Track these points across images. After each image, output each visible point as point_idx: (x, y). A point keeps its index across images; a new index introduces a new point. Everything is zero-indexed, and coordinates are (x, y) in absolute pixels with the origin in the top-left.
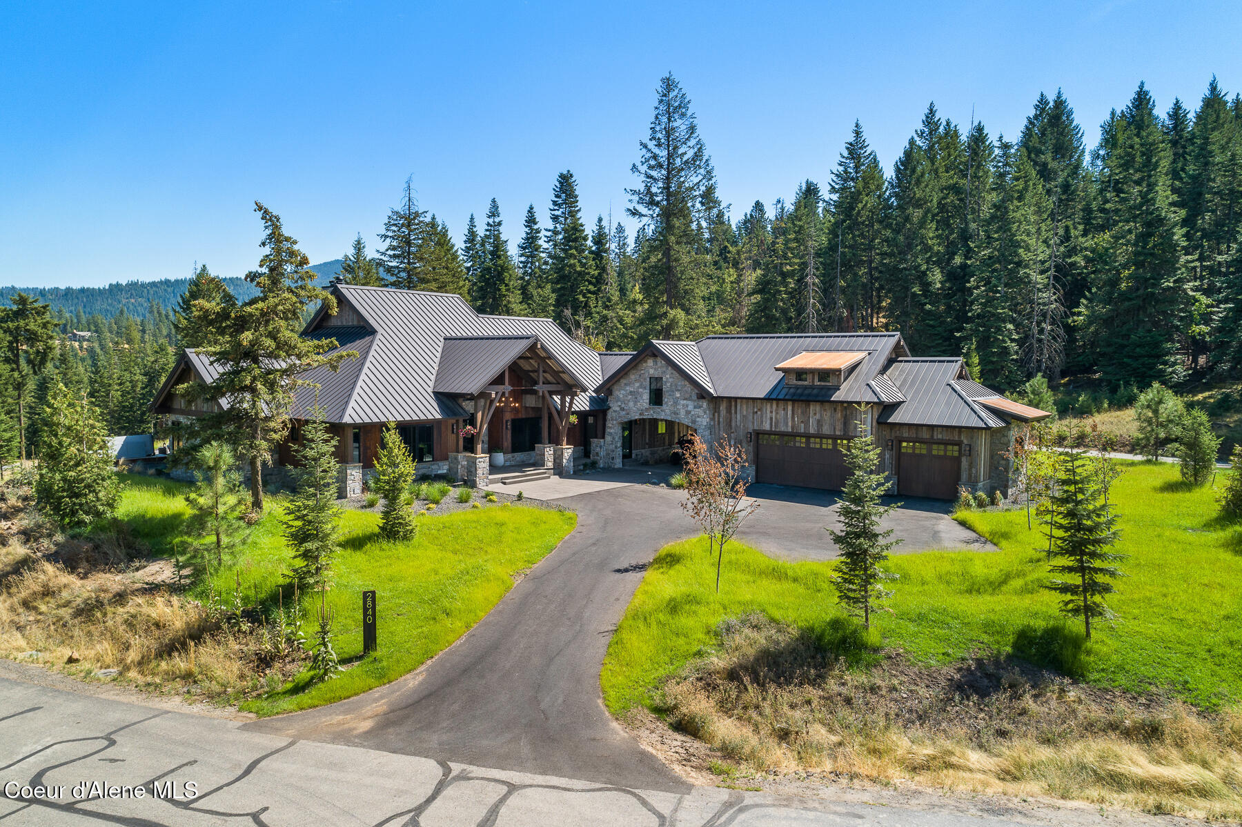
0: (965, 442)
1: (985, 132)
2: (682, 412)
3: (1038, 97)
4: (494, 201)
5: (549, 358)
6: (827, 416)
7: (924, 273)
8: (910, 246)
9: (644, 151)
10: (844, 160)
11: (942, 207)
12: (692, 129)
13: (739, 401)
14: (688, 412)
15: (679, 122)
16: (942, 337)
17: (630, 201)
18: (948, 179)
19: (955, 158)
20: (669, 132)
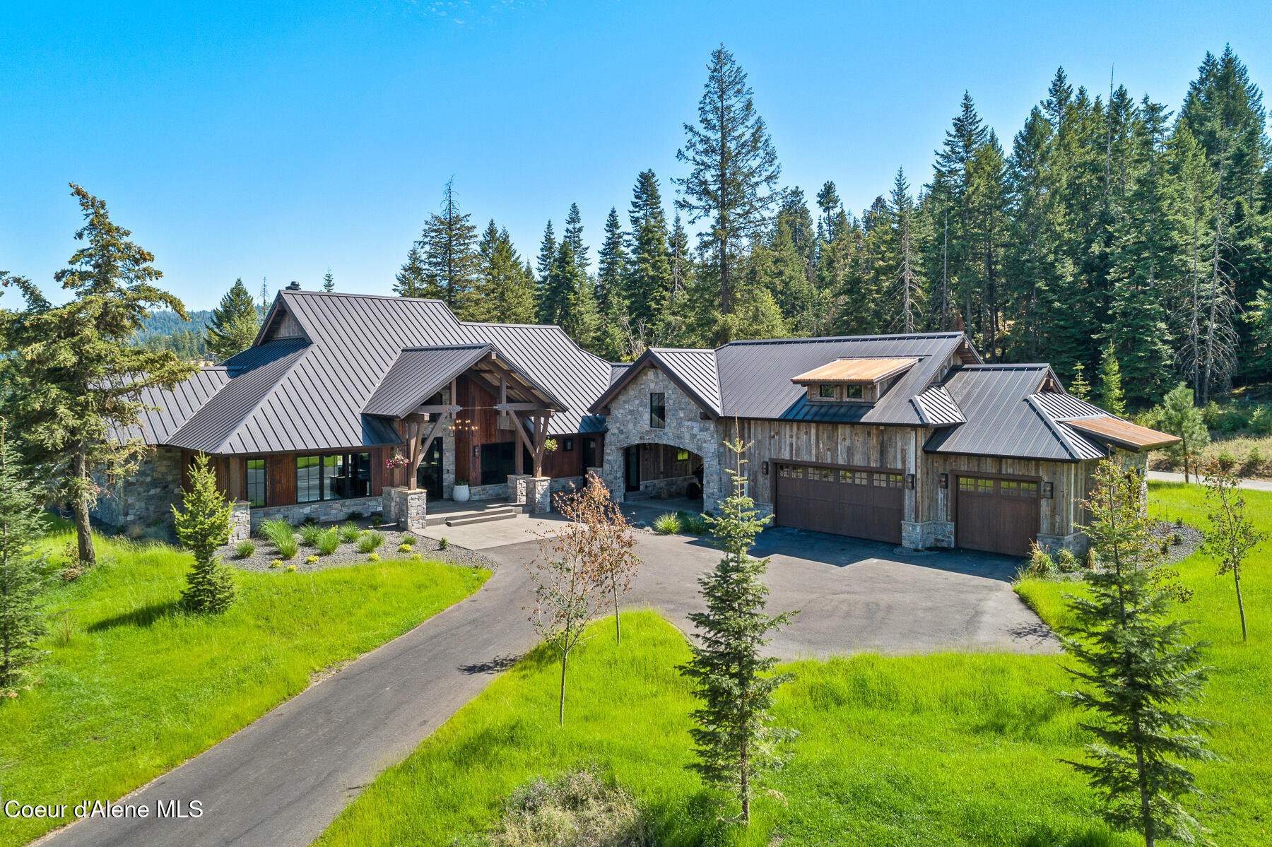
0: (1046, 479)
1: (1129, 97)
2: (687, 436)
3: (1204, 58)
4: (574, 206)
5: (512, 371)
6: (859, 441)
7: (1052, 265)
8: (1034, 233)
9: (690, 135)
10: (951, 139)
11: (1075, 188)
12: (748, 106)
13: (752, 422)
14: (693, 436)
15: (734, 100)
16: (1077, 339)
17: (678, 191)
18: (1081, 155)
19: (1093, 132)
20: (722, 112)
